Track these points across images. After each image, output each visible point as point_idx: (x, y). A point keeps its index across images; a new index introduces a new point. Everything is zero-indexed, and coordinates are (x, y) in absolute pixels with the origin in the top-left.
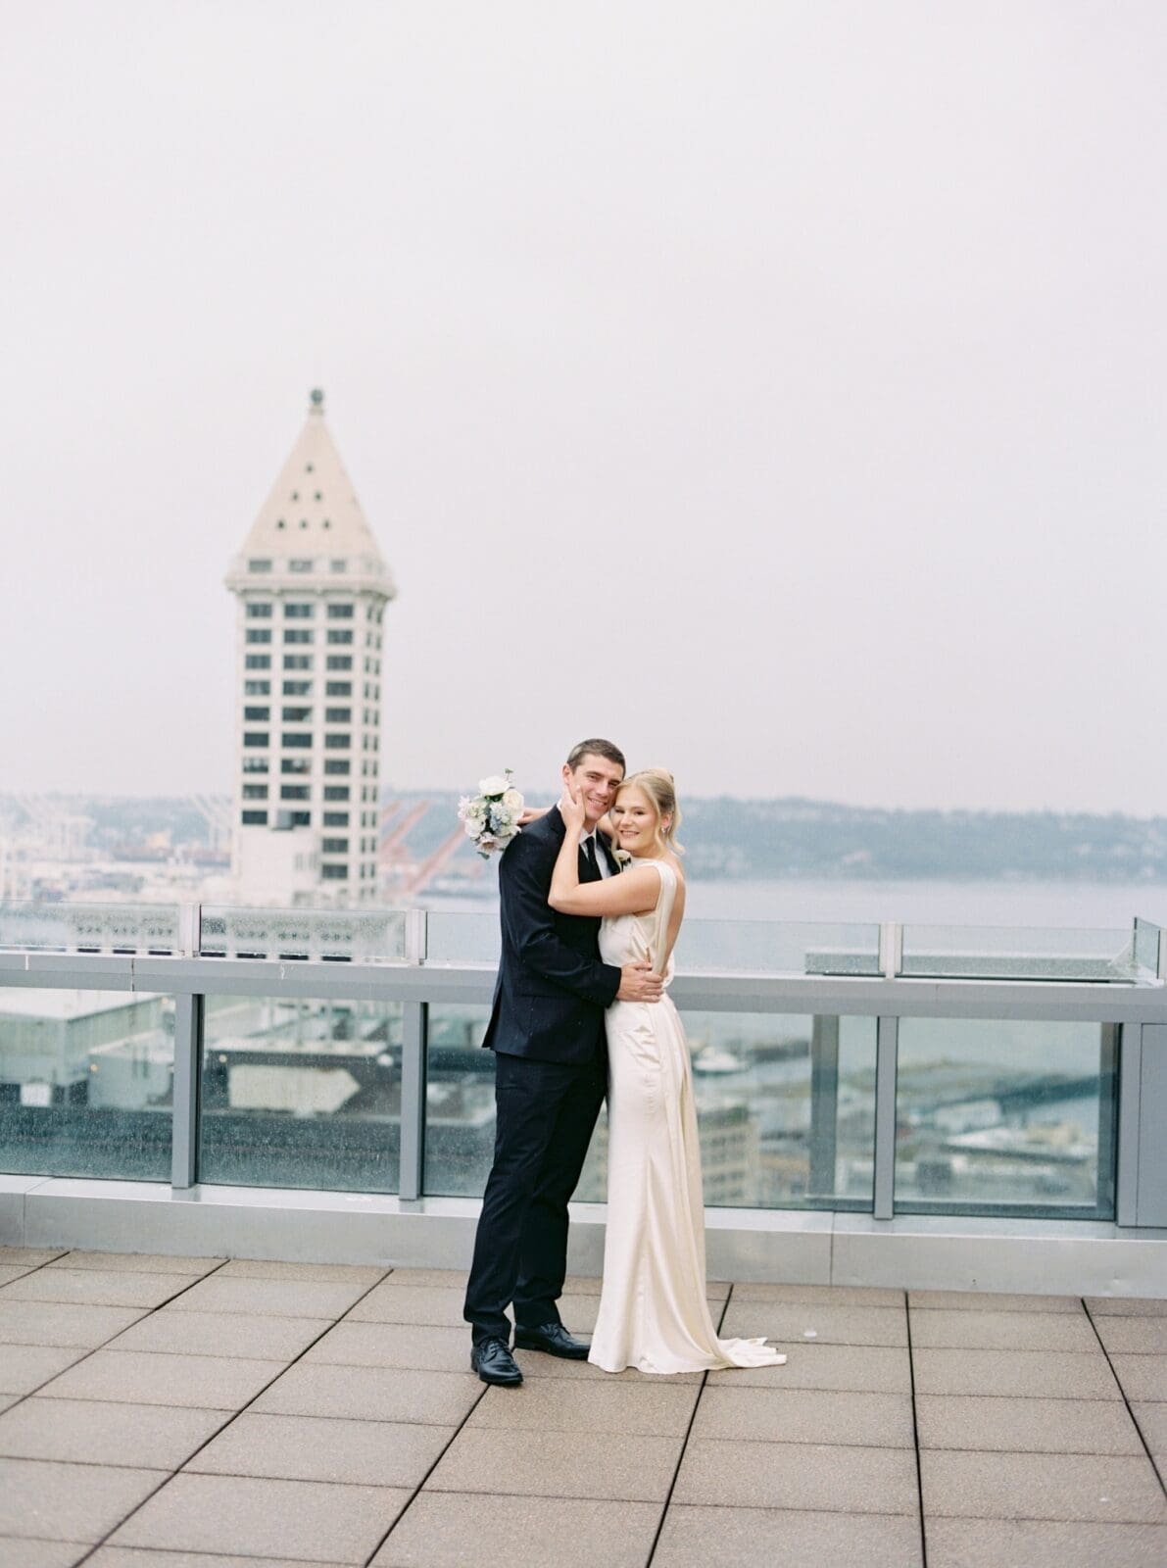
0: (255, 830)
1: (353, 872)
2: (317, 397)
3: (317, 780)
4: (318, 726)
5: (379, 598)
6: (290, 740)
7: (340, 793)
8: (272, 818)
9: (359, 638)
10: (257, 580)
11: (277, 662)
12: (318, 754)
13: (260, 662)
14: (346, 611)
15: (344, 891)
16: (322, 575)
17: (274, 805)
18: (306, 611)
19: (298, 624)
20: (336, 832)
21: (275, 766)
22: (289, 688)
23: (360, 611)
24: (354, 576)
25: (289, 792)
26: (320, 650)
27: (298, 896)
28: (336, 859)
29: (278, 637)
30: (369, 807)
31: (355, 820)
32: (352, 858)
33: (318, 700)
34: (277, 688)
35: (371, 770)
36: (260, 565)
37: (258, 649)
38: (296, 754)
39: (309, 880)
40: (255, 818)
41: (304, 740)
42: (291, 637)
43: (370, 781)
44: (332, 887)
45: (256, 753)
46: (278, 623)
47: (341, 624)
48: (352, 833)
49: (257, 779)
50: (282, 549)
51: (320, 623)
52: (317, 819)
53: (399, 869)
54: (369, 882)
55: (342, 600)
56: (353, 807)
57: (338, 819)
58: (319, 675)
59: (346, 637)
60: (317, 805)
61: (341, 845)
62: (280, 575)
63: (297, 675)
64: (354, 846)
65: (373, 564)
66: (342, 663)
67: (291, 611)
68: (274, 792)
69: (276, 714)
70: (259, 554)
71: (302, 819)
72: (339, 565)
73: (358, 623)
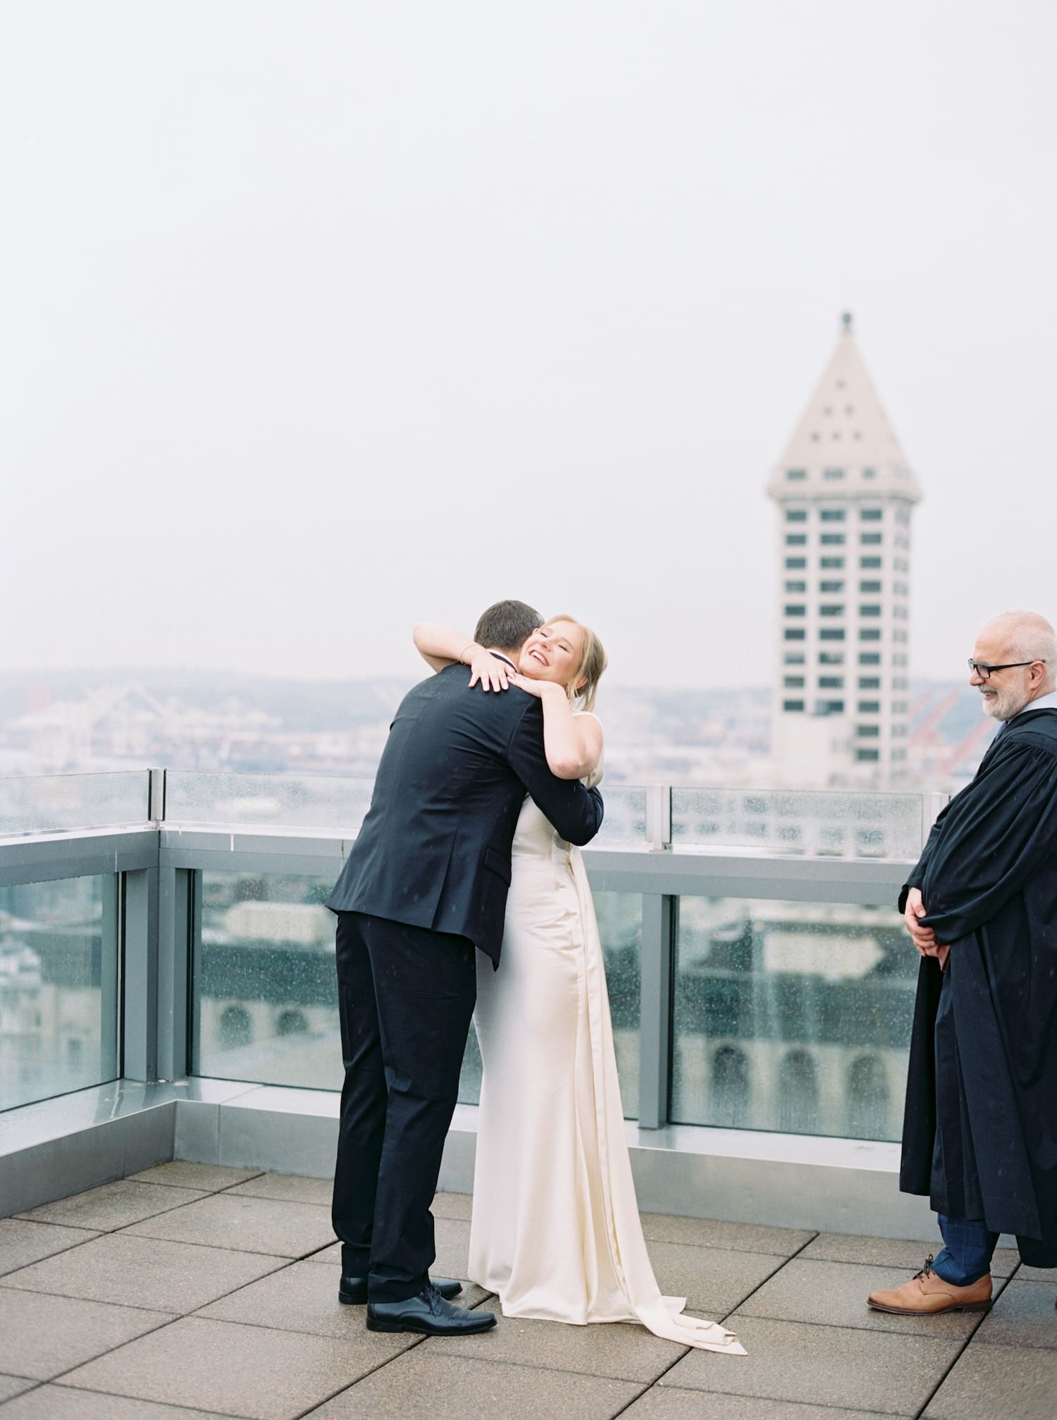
0: (794, 718)
1: (885, 755)
2: (847, 319)
3: (851, 671)
4: (851, 622)
5: (906, 502)
6: (826, 635)
7: (871, 683)
8: (810, 706)
9: (888, 540)
10: (794, 488)
11: (813, 563)
12: (852, 647)
13: (796, 563)
14: (875, 515)
15: (877, 775)
16: (853, 482)
17: (811, 694)
18: (838, 516)
19: (832, 528)
20: (868, 719)
21: (812, 658)
22: (825, 587)
23: (889, 514)
24: (884, 483)
25: (826, 682)
26: (852, 551)
27: (834, 779)
28: (868, 743)
29: (813, 541)
30: (900, 695)
31: (885, 707)
32: (884, 743)
33: (852, 598)
34: (813, 586)
35: (901, 660)
36: (796, 475)
37: (796, 551)
38: (831, 647)
39: (844, 763)
40: (794, 706)
41: (838, 635)
42: (826, 539)
43: (899, 671)
44: (866, 769)
45: (795, 646)
46: (813, 527)
47: (871, 527)
48: (884, 719)
49: (794, 670)
50: (816, 460)
51: (852, 526)
52: (851, 707)
53: (933, 752)
54: (899, 765)
55: (871, 505)
56: (884, 695)
57: (869, 707)
58: (852, 574)
59: (875, 539)
60: (851, 694)
61: (872, 731)
62: (815, 484)
63: (832, 575)
64: (885, 732)
65: (902, 471)
66: (872, 563)
67: (826, 516)
68: (811, 682)
69: (812, 611)
70: (797, 464)
71: (837, 707)
72: (869, 473)
73: (887, 525)
